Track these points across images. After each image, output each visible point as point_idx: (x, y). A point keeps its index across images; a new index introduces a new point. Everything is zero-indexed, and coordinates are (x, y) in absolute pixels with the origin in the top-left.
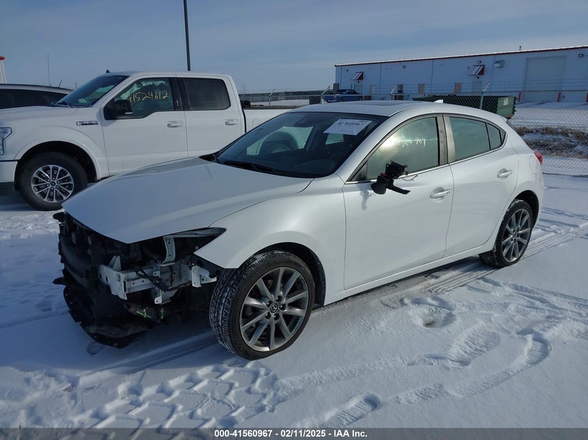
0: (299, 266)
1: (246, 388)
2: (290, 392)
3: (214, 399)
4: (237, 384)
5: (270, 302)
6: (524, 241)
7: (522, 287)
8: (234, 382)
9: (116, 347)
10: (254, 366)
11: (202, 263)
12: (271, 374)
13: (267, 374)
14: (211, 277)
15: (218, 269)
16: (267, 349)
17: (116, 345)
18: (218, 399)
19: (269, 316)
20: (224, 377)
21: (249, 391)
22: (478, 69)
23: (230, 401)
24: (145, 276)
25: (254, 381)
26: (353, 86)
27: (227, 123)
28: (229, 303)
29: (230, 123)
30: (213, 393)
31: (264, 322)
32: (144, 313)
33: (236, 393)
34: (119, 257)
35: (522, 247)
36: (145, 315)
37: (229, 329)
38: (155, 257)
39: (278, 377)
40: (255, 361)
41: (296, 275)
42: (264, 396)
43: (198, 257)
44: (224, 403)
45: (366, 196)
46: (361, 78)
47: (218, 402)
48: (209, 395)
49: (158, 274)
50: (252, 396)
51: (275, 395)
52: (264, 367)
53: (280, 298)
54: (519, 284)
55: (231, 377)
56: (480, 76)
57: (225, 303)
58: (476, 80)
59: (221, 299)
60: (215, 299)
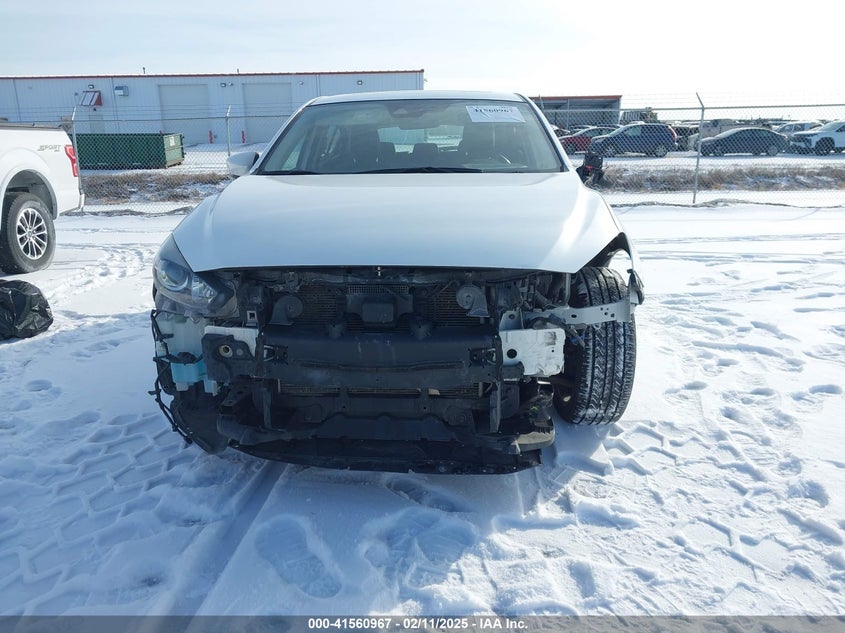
28: (631, 340)
56: (98, 108)
57: (624, 344)
58: (93, 113)
59: (614, 339)
60: (599, 344)
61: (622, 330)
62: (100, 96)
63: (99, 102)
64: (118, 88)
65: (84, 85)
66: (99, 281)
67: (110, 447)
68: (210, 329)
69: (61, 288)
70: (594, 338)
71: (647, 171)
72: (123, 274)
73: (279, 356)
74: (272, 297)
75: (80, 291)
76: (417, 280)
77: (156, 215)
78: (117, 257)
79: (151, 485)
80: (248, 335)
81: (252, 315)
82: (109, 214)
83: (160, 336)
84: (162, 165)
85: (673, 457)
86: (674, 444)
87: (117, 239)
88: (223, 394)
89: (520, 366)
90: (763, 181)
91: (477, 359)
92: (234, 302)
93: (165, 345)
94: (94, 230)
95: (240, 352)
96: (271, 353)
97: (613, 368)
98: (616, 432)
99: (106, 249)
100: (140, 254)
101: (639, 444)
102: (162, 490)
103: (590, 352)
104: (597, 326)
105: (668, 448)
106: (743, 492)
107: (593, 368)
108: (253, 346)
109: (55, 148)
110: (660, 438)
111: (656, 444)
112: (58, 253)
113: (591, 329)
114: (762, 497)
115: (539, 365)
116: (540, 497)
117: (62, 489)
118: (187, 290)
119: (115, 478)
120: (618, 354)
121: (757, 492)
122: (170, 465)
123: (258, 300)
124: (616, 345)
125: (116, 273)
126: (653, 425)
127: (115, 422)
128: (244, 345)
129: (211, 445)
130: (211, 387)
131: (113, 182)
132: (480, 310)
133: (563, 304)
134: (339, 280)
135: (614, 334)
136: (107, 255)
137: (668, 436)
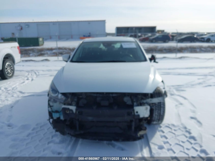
56: (21, 30)
58: (20, 32)
61: (162, 104)
62: (22, 27)
64: (26, 25)
66: (27, 82)
67: (37, 132)
68: (64, 106)
69: (17, 84)
71: (163, 47)
72: (32, 80)
73: (80, 113)
74: (79, 99)
75: (22, 85)
76: (114, 95)
77: (39, 61)
78: (30, 74)
79: (49, 143)
80: (73, 108)
81: (74, 103)
82: (26, 61)
83: (50, 106)
84: (38, 45)
85: (174, 134)
86: (175, 130)
87: (29, 69)
88: (65, 120)
89: (139, 115)
90: (193, 50)
91: (129, 114)
92: (69, 100)
93: (51, 109)
94: (23, 66)
95: (71, 112)
96: (79, 112)
98: (161, 127)
99: (27, 72)
100: (35, 73)
101: (166, 130)
102: (51, 145)
105: (173, 131)
106: (191, 144)
108: (74, 111)
109: (15, 47)
110: (171, 128)
111: (170, 130)
112: (16, 73)
113: (155, 104)
114: (197, 145)
115: (144, 114)
116: (143, 147)
117: (27, 144)
118: (57, 96)
119: (40, 141)
121: (195, 144)
122: (52, 137)
123: (76, 100)
124: (161, 107)
125: (30, 79)
126: (169, 125)
127: (37, 125)
128: (72, 110)
129: (63, 133)
130: (62, 118)
131: (26, 50)
132: (129, 103)
133: (148, 98)
134: (95, 95)
136: (27, 73)
137: (173, 128)
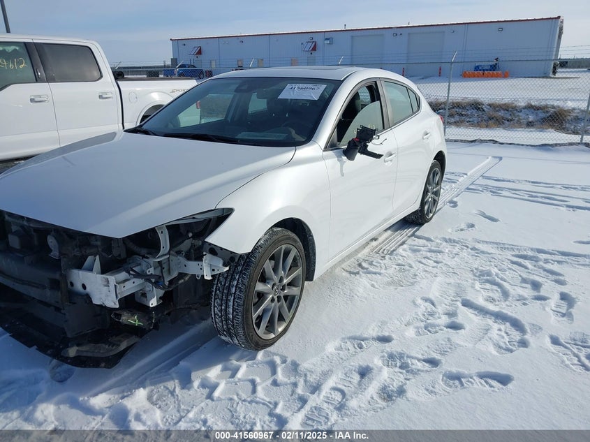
0: (295, 241)
1: (270, 381)
2: (319, 375)
3: (244, 401)
4: (258, 380)
5: (274, 285)
6: (436, 198)
7: (450, 239)
8: (254, 378)
9: (105, 367)
10: (264, 356)
11: (214, 250)
12: (289, 361)
13: (284, 361)
14: (225, 265)
15: (232, 255)
16: (273, 336)
17: (103, 365)
18: (249, 399)
19: (273, 300)
20: (239, 375)
21: (275, 383)
22: (310, 45)
23: (263, 400)
24: (138, 275)
25: (274, 372)
26: (192, 62)
27: (101, 97)
28: (240, 291)
29: (104, 96)
30: (238, 395)
31: (269, 307)
32: (134, 320)
33: (264, 389)
34: (98, 257)
35: (435, 202)
36: (137, 323)
37: (243, 320)
38: (144, 251)
39: (298, 362)
40: (263, 351)
41: (293, 253)
42: (295, 385)
43: (210, 244)
44: (257, 403)
45: (342, 163)
46: (200, 52)
47: (250, 402)
48: (235, 397)
49: (151, 271)
50: (282, 388)
51: (305, 381)
52: (277, 355)
53: (281, 280)
54: (447, 237)
55: (246, 373)
56: (313, 52)
57: (235, 293)
58: (310, 55)
59: (229, 288)
60: (219, 290)
61: (236, 282)
62: (315, 44)
63: (314, 49)
64: (327, 39)
65: (307, 38)
70: (217, 284)
89: (89, 297)
97: (226, 310)
103: (213, 294)
104: (198, 277)
107: (214, 306)
115: (101, 298)
120: (229, 300)
124: (229, 293)
132: (56, 253)
135: (230, 284)
